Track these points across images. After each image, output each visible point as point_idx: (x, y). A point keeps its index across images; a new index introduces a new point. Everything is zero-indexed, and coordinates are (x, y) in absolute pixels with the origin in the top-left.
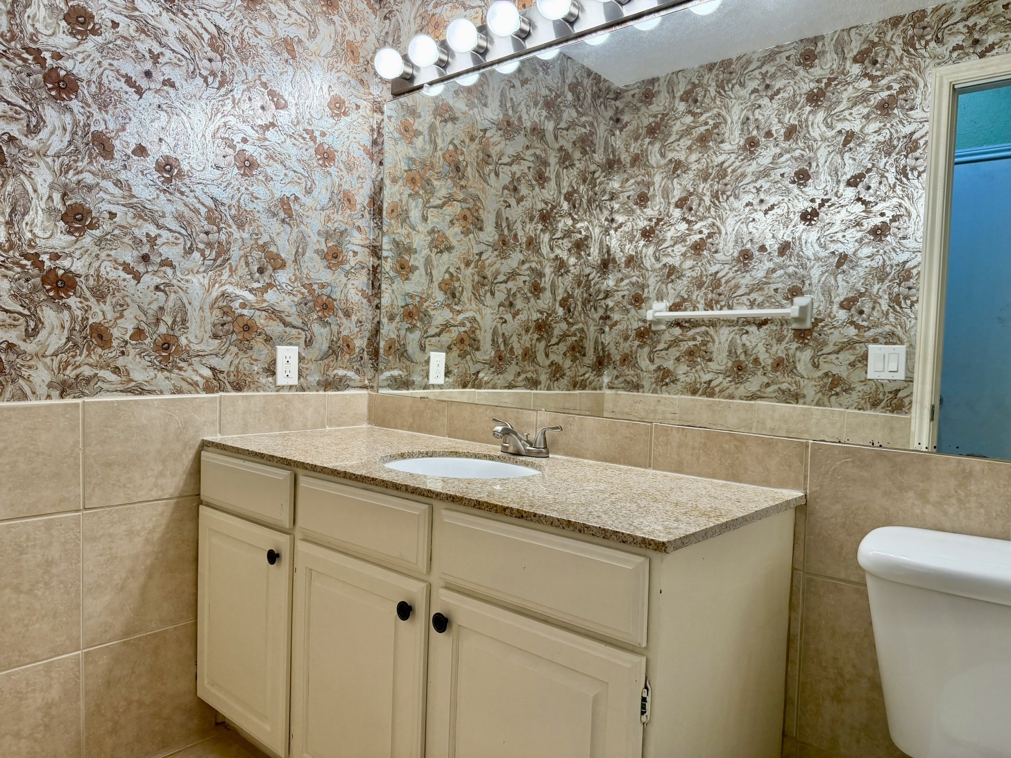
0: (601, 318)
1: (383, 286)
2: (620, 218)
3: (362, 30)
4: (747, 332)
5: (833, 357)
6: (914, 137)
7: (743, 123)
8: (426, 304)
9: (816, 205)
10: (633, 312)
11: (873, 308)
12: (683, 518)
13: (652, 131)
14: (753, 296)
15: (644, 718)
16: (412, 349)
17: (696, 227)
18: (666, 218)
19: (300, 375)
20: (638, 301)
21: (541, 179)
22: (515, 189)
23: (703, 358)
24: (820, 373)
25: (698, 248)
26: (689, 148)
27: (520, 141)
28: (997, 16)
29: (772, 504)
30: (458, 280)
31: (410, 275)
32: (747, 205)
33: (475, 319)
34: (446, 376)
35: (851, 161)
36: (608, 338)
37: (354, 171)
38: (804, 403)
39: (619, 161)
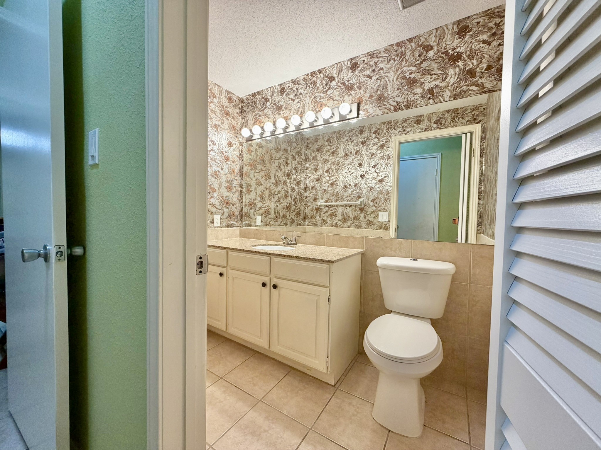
0: (305, 204)
1: (243, 196)
2: (309, 175)
3: (236, 122)
4: (346, 209)
5: (369, 215)
6: (389, 155)
7: (344, 149)
8: (255, 201)
9: (364, 173)
10: (314, 203)
11: (380, 202)
12: (336, 256)
13: (318, 150)
14: (348, 198)
15: (329, 303)
16: (252, 215)
17: (332, 178)
18: (323, 175)
19: (221, 223)
20: (315, 199)
21: (287, 164)
22: (280, 167)
23: (335, 216)
24: (366, 220)
25: (332, 184)
26: (329, 155)
27: (281, 153)
28: (409, 124)
29: (356, 252)
30: (264, 194)
31: (250, 193)
32: (346, 172)
33: (269, 205)
34: (261, 223)
35: (373, 161)
36: (307, 211)
37: (235, 163)
38: (362, 228)
39: (309, 158)
